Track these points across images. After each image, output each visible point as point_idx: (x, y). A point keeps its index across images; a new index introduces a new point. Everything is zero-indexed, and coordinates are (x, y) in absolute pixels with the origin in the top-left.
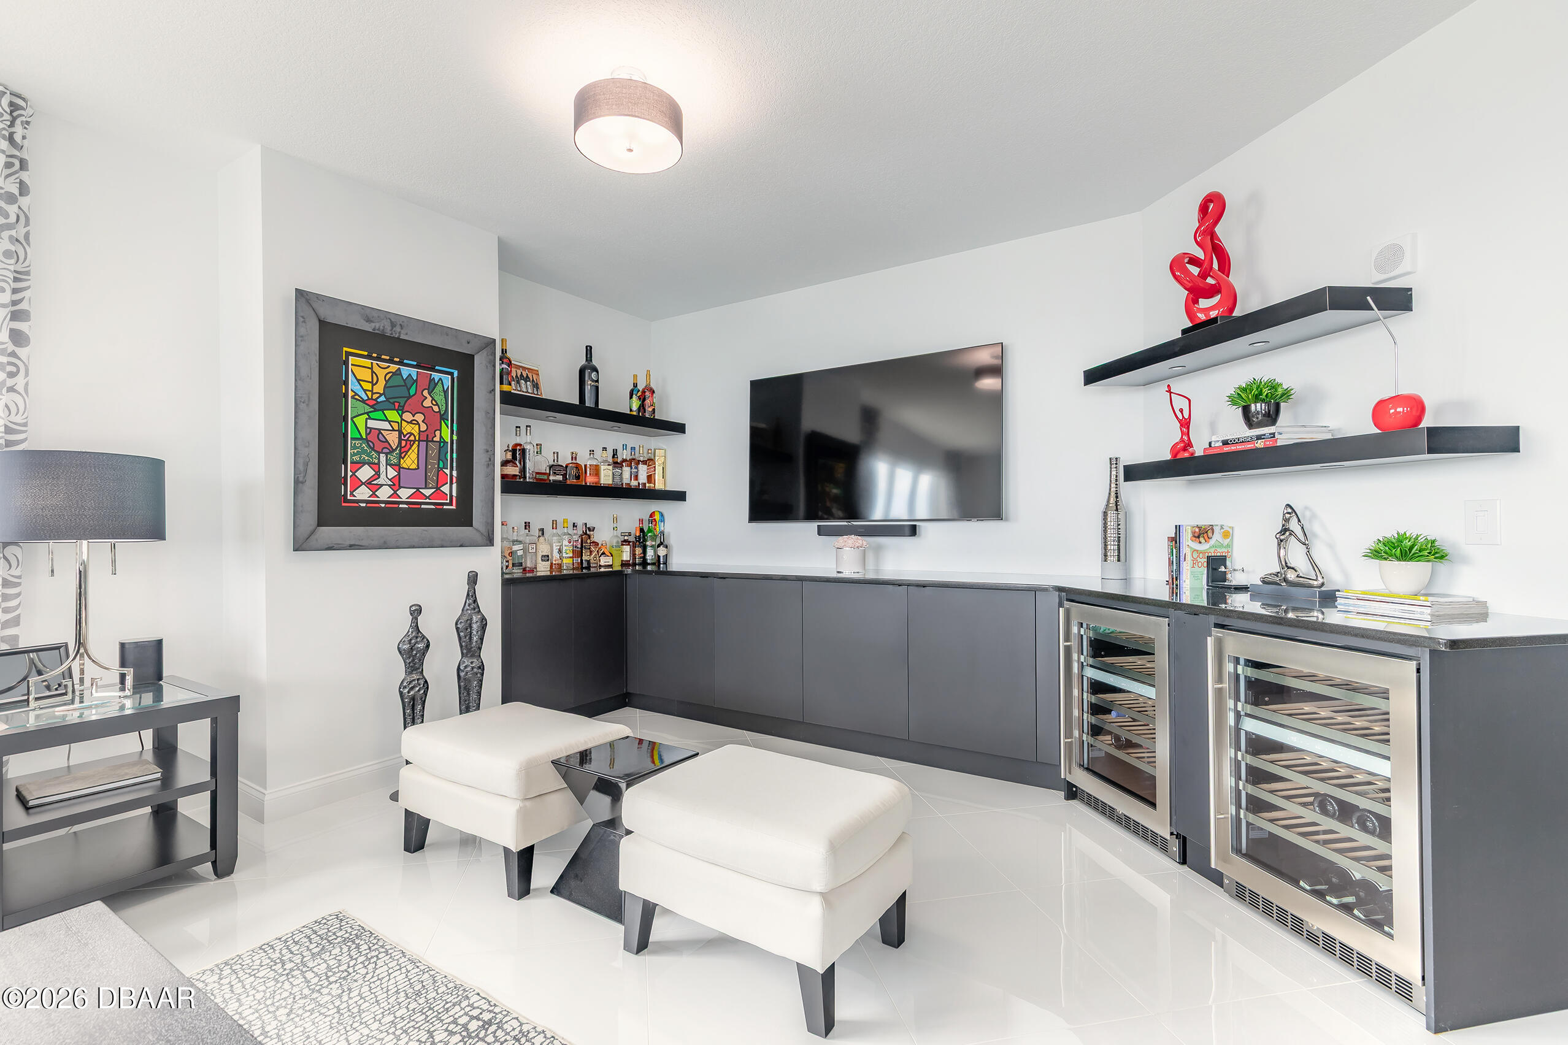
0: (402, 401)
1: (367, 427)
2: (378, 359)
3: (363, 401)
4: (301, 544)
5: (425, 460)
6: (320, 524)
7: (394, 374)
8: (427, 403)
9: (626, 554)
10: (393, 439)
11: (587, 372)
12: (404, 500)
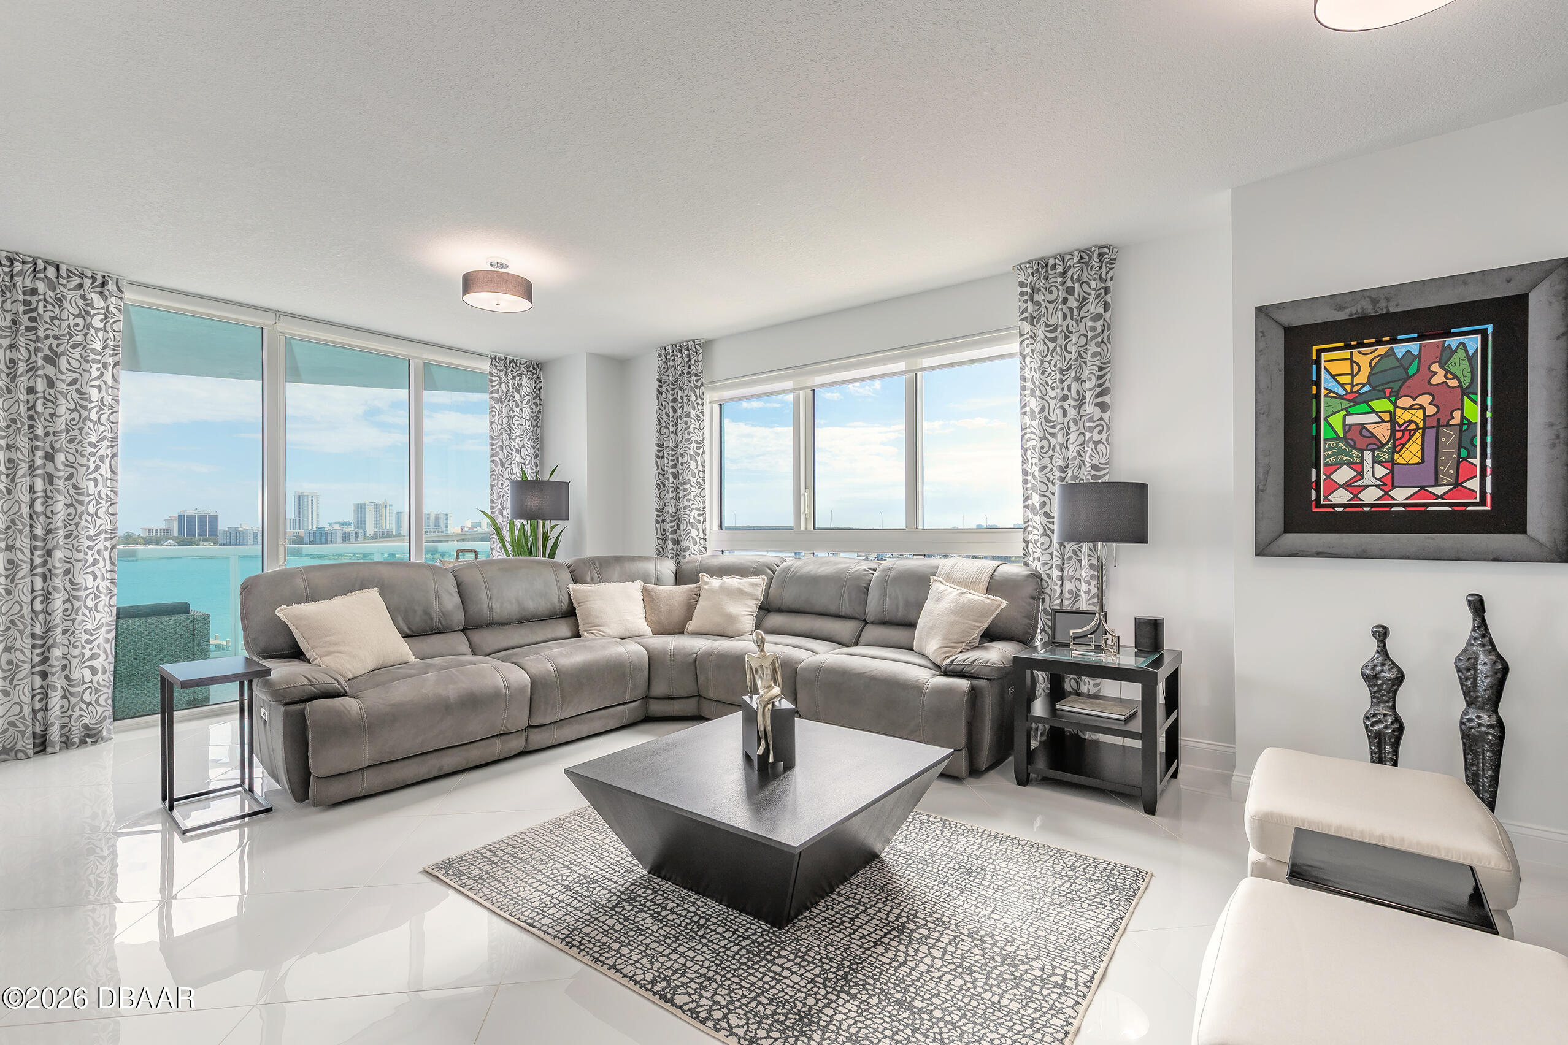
0: (1396, 386)
1: (1344, 424)
2: (1361, 345)
3: (1340, 397)
4: (1262, 550)
5: (1434, 450)
6: (1286, 531)
7: (1382, 357)
8: (1438, 379)
10: (1383, 432)
12: (1400, 501)
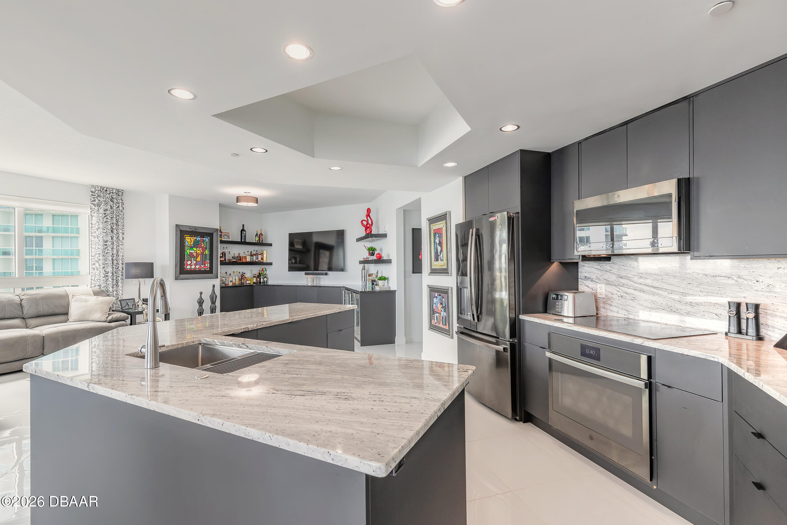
0: (197, 246)
1: (189, 252)
2: (192, 236)
3: (189, 247)
4: (176, 279)
5: (202, 258)
6: (180, 274)
7: (195, 240)
8: (202, 246)
9: (255, 280)
10: (195, 254)
11: (243, 232)
12: (197, 268)
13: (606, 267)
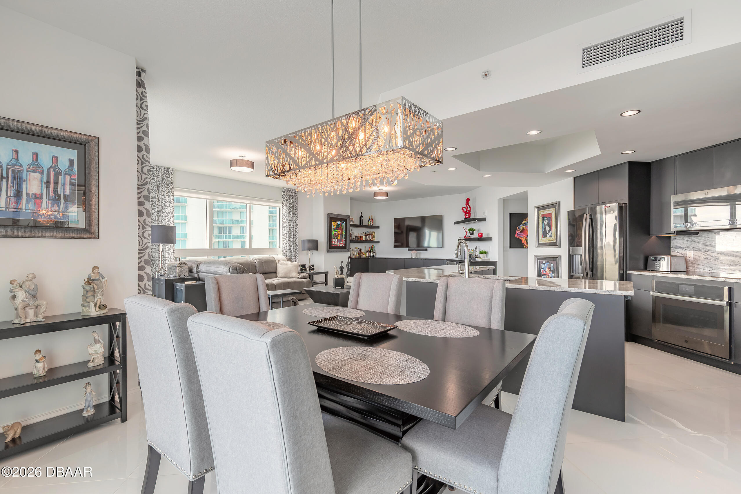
0: (338, 228)
1: (334, 233)
5: (340, 237)
7: (337, 224)
8: (341, 228)
9: (367, 254)
10: (337, 234)
11: (361, 217)
12: (338, 244)
13: (694, 239)
